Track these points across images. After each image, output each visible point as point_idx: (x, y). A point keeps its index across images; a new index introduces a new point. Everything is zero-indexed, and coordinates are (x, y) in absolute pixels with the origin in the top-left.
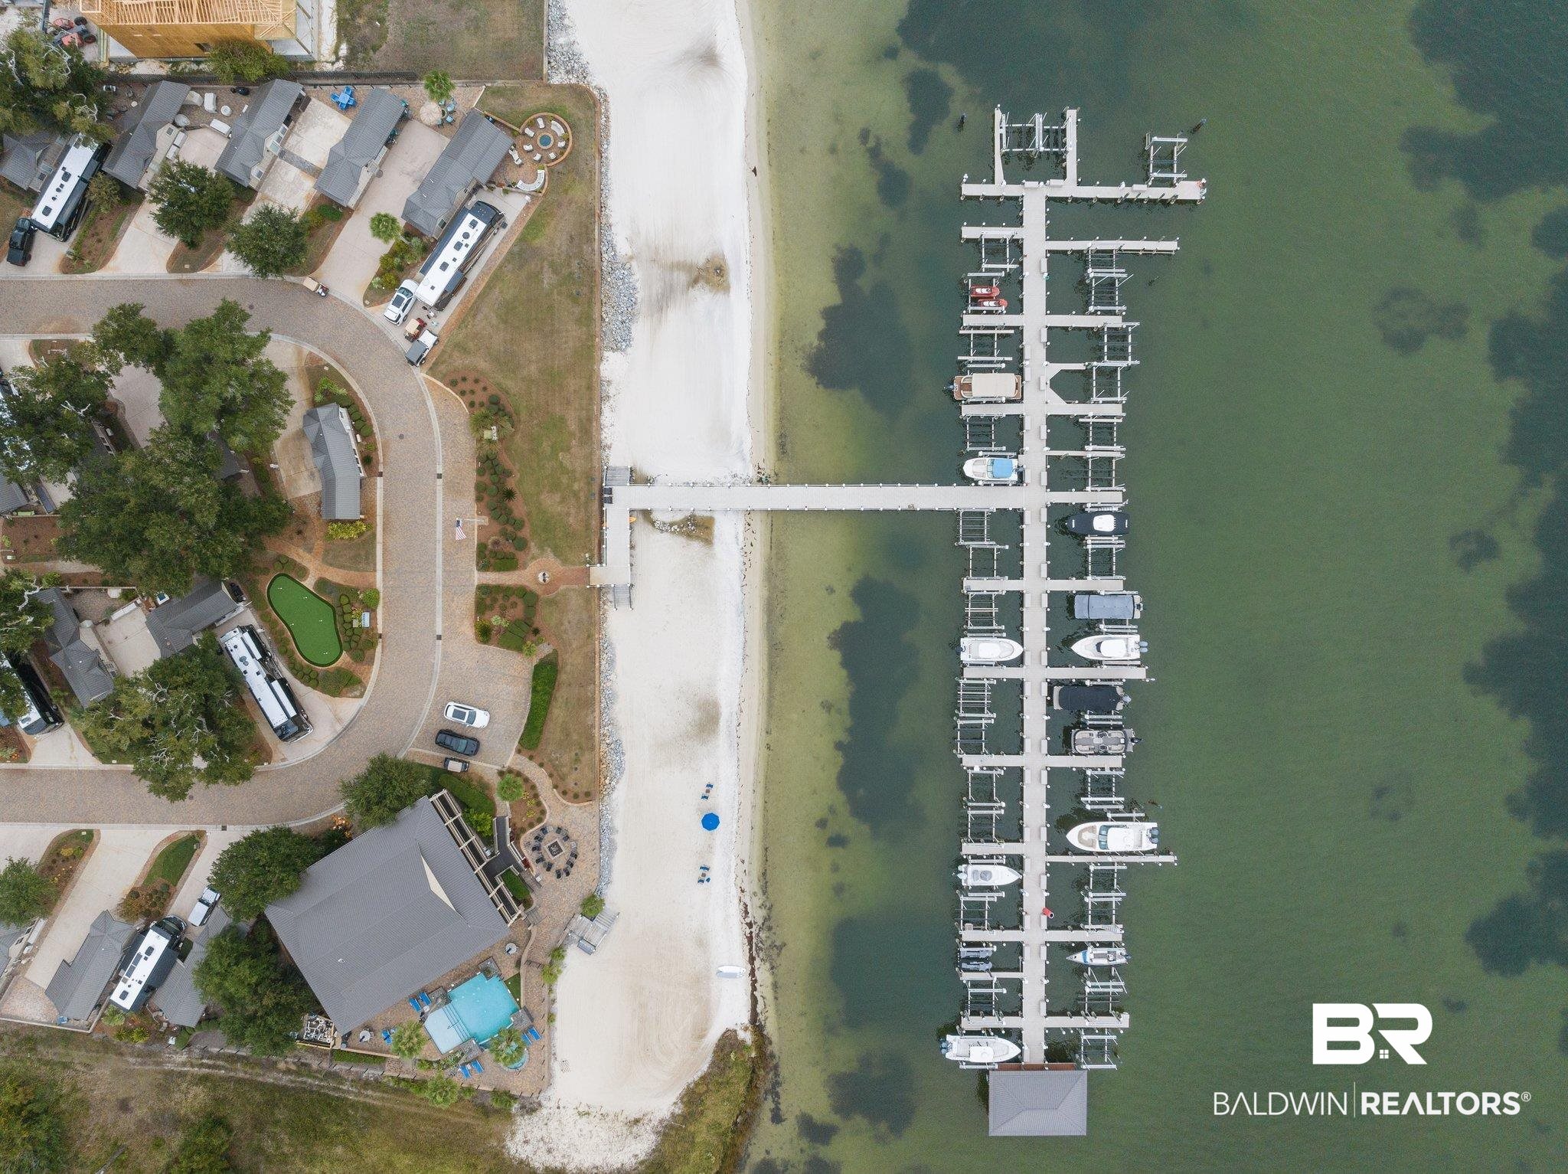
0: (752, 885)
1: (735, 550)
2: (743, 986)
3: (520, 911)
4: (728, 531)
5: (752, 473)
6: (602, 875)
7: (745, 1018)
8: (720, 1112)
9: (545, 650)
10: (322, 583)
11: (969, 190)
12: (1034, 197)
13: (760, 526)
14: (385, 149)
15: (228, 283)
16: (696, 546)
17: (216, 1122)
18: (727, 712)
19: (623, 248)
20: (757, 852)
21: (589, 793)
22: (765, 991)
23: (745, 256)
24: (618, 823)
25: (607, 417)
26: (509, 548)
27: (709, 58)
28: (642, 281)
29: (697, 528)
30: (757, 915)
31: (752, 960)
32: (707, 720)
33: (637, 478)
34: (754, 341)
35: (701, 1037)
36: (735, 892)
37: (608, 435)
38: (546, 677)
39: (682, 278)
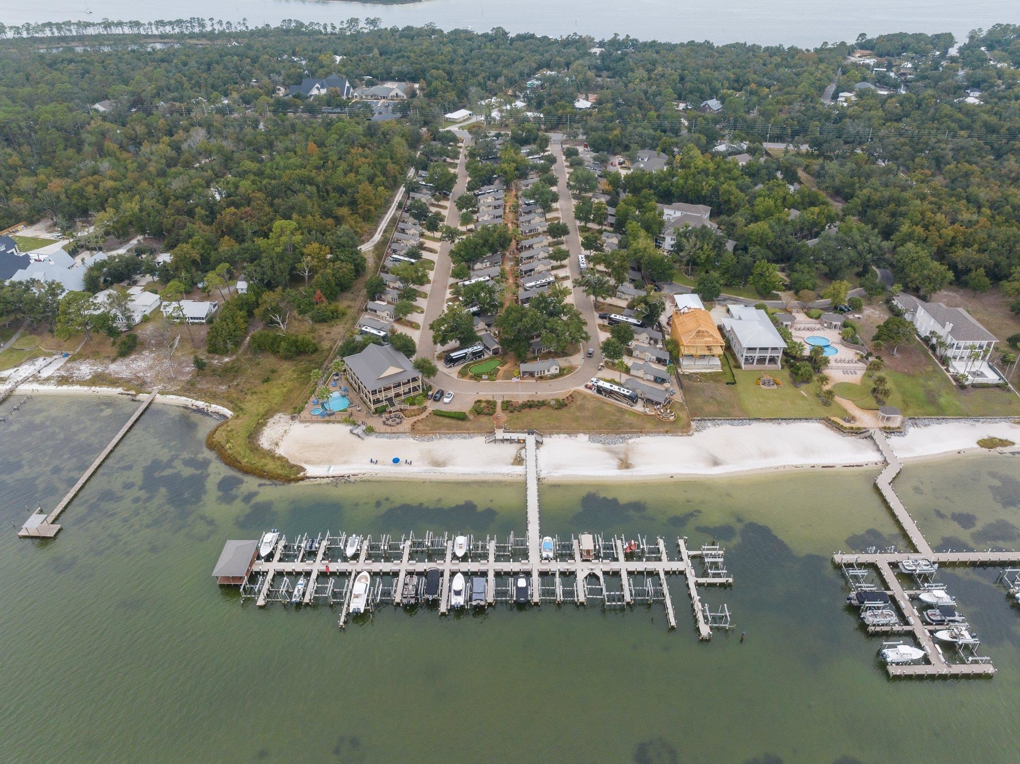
0: (365, 478)
1: (509, 471)
2: (324, 474)
3: (373, 407)
4: (519, 470)
5: (542, 476)
6: (381, 434)
7: (309, 475)
8: (271, 466)
9: (471, 417)
10: (499, 370)
11: (681, 542)
12: (685, 565)
13: (521, 479)
14: (652, 378)
15: (597, 338)
16: (512, 461)
17: (316, 350)
18: (441, 469)
19: (630, 441)
20: (379, 479)
21: (414, 430)
22: (319, 481)
23: (635, 474)
24: (400, 440)
25: (562, 436)
26: (510, 408)
27: (716, 463)
28: (620, 446)
29: (519, 461)
30: (352, 479)
31: (333, 477)
32: (437, 464)
33: (539, 444)
34: (599, 477)
35: (305, 462)
36: (364, 472)
37: (555, 437)
38: (461, 417)
39: (622, 456)
